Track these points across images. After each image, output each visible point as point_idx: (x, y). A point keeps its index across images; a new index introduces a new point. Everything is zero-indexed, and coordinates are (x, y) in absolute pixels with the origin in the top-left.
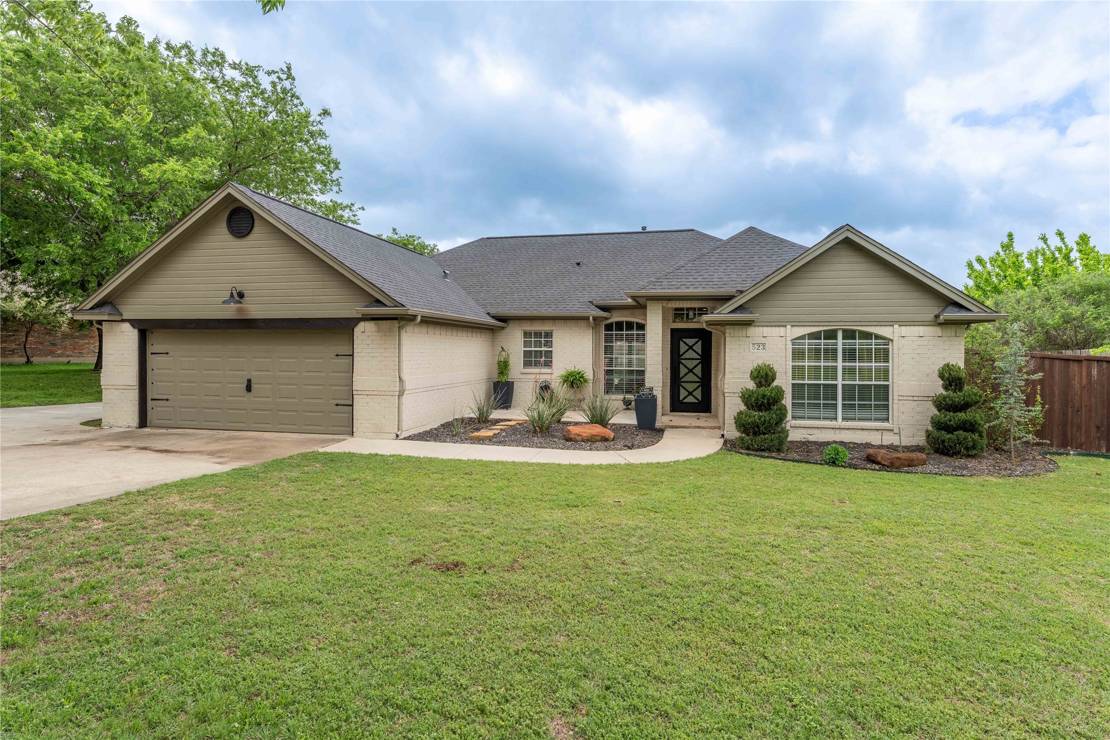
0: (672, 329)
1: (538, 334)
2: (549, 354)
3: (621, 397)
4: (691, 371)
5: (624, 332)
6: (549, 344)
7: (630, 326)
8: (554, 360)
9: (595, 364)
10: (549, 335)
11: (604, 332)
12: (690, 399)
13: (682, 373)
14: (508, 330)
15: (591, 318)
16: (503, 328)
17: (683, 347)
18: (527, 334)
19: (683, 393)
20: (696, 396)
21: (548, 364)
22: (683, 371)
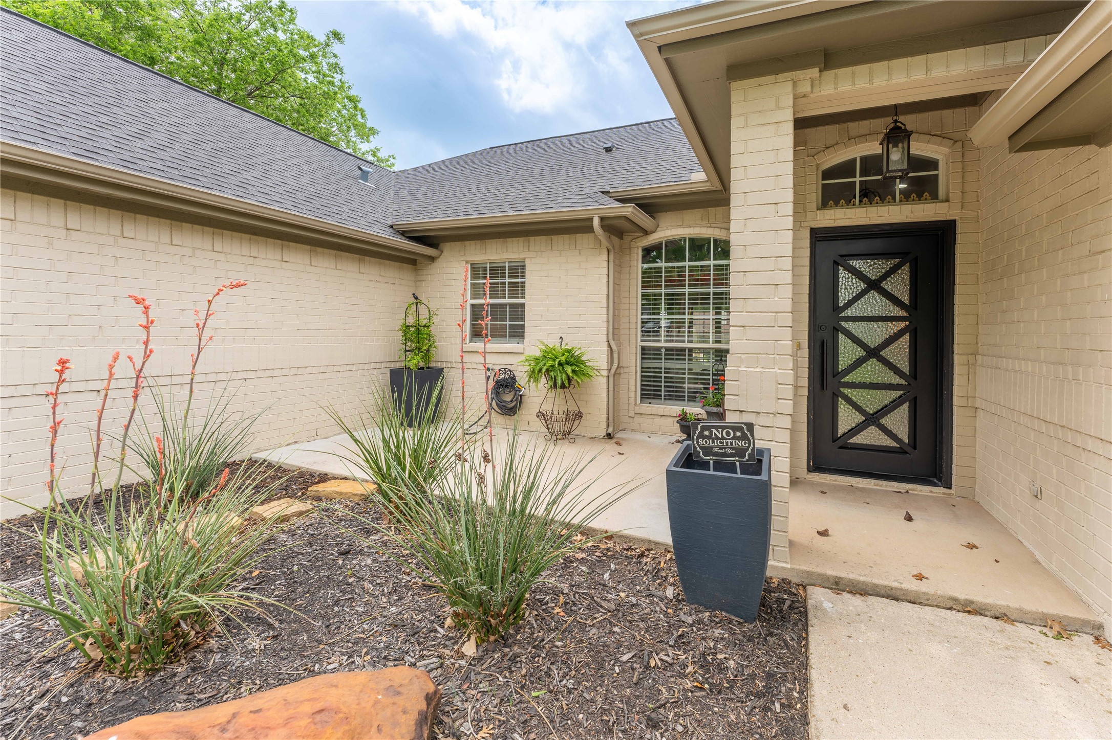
0: (813, 231)
1: (496, 271)
2: (518, 312)
3: (676, 409)
4: (873, 353)
5: (687, 264)
6: (518, 289)
7: (699, 247)
8: (528, 323)
9: (614, 332)
10: (518, 270)
11: (640, 265)
12: (871, 437)
13: (844, 361)
14: (440, 264)
15: (596, 222)
16: (432, 259)
17: (848, 286)
18: (477, 271)
19: (847, 418)
20: (890, 426)
21: (518, 333)
22: (847, 352)
